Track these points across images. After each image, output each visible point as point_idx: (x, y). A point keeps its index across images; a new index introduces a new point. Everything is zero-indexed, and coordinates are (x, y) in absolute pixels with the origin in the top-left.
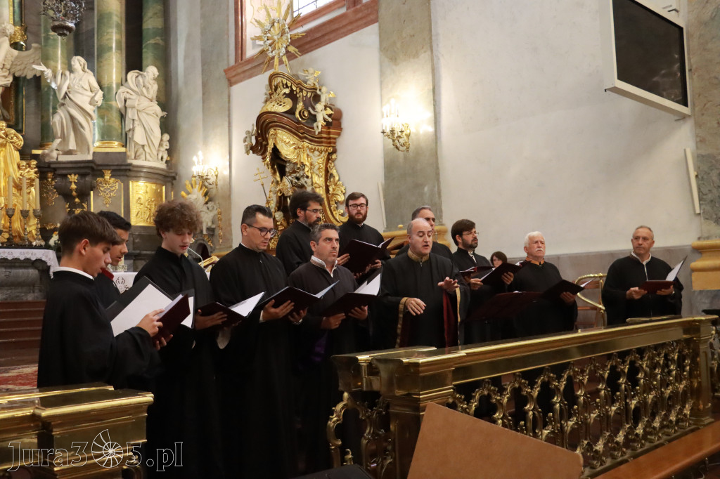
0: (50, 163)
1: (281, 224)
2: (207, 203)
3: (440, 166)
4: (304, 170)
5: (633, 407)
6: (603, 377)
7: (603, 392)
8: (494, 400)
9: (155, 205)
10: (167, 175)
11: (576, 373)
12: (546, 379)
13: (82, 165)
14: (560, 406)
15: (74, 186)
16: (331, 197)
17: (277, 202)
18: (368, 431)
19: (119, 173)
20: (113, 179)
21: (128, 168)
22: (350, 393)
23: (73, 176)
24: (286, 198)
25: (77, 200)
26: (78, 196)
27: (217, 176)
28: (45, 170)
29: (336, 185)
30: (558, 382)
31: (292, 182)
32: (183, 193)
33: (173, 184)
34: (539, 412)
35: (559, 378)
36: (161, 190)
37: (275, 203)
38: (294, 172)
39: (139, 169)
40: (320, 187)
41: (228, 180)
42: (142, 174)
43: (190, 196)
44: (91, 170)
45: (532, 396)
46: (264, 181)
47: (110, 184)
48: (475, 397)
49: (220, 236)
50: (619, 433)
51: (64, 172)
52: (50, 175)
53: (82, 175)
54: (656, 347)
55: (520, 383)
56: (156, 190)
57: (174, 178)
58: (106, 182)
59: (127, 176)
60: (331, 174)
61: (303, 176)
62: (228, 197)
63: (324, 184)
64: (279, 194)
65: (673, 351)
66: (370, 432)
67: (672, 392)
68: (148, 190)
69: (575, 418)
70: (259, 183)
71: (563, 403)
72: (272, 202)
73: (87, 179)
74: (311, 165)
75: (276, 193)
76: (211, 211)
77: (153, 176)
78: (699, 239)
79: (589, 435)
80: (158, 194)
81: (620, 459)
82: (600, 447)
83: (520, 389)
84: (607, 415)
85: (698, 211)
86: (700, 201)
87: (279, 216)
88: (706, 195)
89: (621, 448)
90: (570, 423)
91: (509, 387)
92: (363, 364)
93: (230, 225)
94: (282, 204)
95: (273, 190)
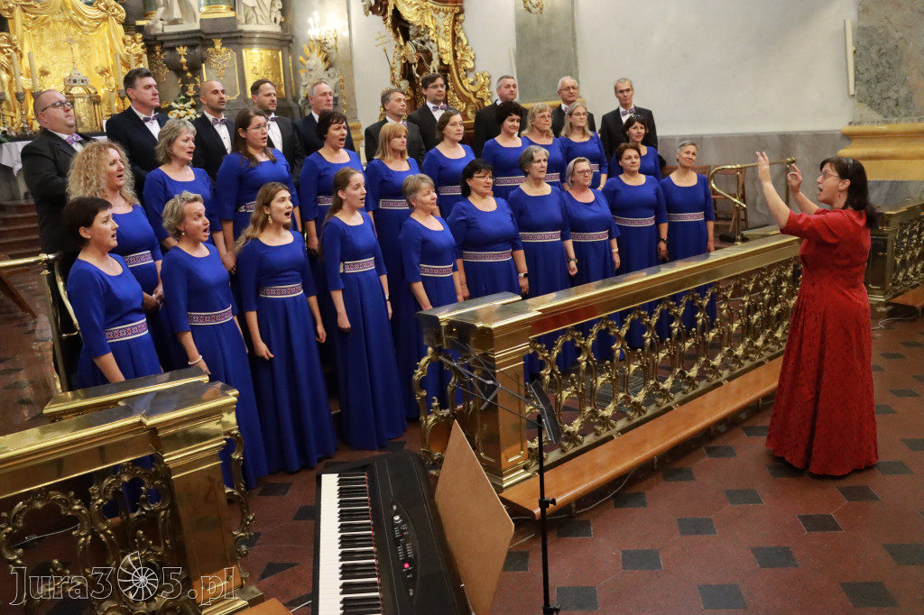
0: (156, 36)
2: (327, 69)
4: (428, 33)
5: (734, 329)
6: (702, 306)
8: (578, 345)
9: (272, 73)
10: (283, 38)
11: (672, 307)
12: (637, 317)
13: (190, 36)
14: (652, 340)
15: (183, 60)
16: (460, 64)
17: (401, 69)
18: (453, 380)
19: (230, 41)
20: (224, 49)
21: (239, 35)
22: (433, 348)
23: (181, 48)
24: (411, 65)
25: (189, 74)
26: (190, 70)
27: (336, 39)
28: (152, 43)
29: (464, 49)
30: (650, 318)
31: (416, 46)
32: (301, 58)
33: (289, 48)
34: (626, 349)
35: (651, 315)
36: (278, 56)
37: (399, 71)
38: (418, 35)
39: (251, 35)
40: (447, 52)
41: (348, 44)
42: (255, 41)
43: (308, 62)
44: (200, 40)
45: (620, 336)
46: (386, 45)
47: (221, 54)
48: (557, 344)
49: (345, 107)
50: (716, 356)
51: (171, 45)
52: (158, 48)
53: (191, 47)
54: (771, 267)
55: (607, 325)
56: (271, 58)
57: (291, 41)
58: (218, 53)
59: (240, 44)
60: (459, 38)
61: (428, 40)
62: (349, 62)
63: (451, 49)
64: (403, 62)
65: (786, 269)
66: (454, 381)
67: (781, 309)
68: (263, 57)
69: (667, 350)
70: (380, 49)
71: (654, 337)
72: (396, 69)
73: (197, 50)
74: (437, 27)
75: (400, 59)
76: (332, 78)
77: (267, 41)
78: (850, 123)
79: (683, 362)
80: (275, 62)
81: (714, 382)
82: (693, 373)
83: (607, 330)
84: (704, 342)
85: (852, 92)
86: (855, 80)
87: (404, 84)
88: (862, 74)
89: (717, 371)
90: (661, 355)
91: (595, 331)
92: (444, 324)
93: (353, 94)
94: (407, 72)
95: (396, 55)
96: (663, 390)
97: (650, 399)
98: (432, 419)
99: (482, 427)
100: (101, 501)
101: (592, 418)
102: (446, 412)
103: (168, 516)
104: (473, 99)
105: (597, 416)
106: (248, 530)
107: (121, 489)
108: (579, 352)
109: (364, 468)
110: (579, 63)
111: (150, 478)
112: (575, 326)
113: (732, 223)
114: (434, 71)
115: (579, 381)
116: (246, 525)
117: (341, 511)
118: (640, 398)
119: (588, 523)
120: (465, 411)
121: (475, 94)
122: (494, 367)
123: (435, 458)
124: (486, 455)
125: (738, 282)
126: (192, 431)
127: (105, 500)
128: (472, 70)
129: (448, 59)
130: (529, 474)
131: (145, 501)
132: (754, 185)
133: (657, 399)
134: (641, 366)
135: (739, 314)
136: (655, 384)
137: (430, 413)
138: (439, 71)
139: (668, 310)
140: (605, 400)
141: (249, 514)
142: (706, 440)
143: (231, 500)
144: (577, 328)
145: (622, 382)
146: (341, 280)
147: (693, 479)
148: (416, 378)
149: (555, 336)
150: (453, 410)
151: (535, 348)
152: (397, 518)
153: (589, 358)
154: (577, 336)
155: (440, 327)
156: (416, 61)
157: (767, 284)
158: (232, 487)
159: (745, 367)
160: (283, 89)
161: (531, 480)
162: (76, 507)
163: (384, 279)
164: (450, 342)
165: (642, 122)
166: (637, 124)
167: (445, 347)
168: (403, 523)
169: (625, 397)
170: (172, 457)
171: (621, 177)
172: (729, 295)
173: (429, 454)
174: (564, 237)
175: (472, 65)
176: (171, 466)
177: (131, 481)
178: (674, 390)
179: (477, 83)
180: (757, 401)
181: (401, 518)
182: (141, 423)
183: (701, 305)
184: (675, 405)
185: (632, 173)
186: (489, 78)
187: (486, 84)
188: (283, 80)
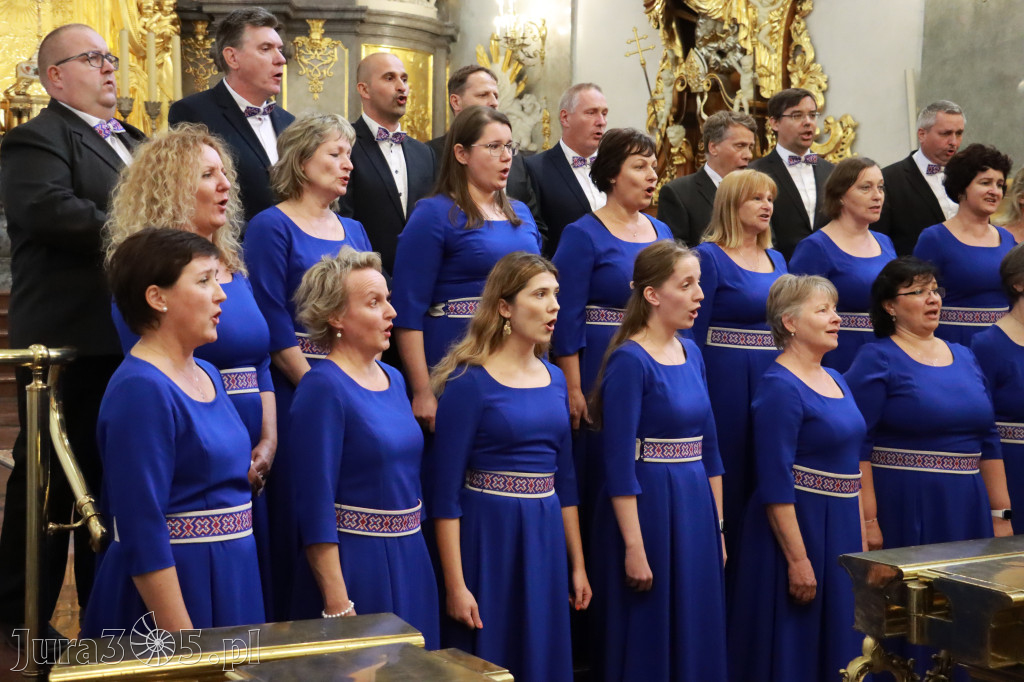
0: (201, 4)
1: (680, 152)
2: (520, 97)
4: (736, 35)
17: (673, 105)
19: (341, 27)
20: (327, 40)
21: (357, 16)
24: (695, 95)
27: (543, 39)
28: (192, 16)
29: (806, 70)
31: (708, 60)
33: (449, 52)
36: (426, 64)
37: (668, 107)
38: (715, 38)
39: (382, 20)
40: (772, 74)
41: (568, 48)
42: (387, 30)
46: (647, 55)
47: (320, 50)
52: (200, 27)
56: (416, 64)
57: (453, 39)
58: (314, 47)
59: (358, 34)
60: (798, 47)
61: (733, 49)
63: (780, 68)
64: (679, 88)
70: (635, 61)
72: (661, 102)
74: (755, 24)
75: (672, 83)
76: (529, 114)
80: (420, 75)
87: (676, 134)
92: (916, 586)
94: (684, 109)
95: (665, 75)
114: (742, 109)
129: (771, 87)
138: (751, 111)
146: (635, 477)
156: (707, 89)
160: (429, 129)
179: (827, 139)
186: (855, 128)
187: (847, 141)
188: (430, 111)
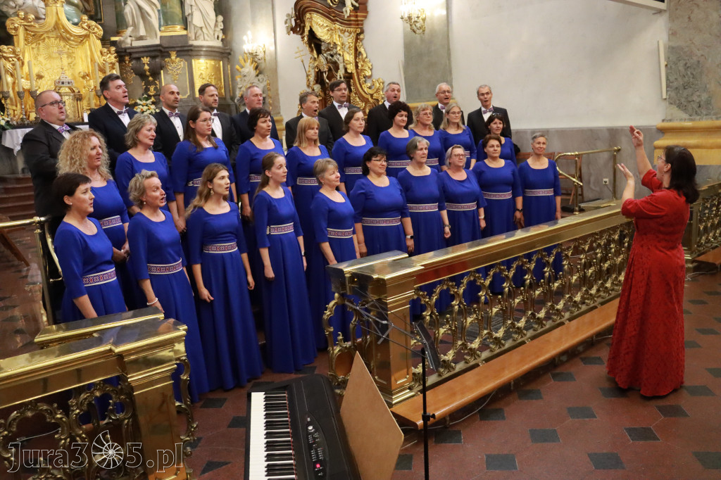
0: (126, 49)
2: (257, 76)
3: (451, 47)
4: (336, 48)
7: (547, 274)
8: (452, 293)
9: (215, 79)
10: (223, 51)
11: (526, 263)
13: (152, 49)
14: (509, 289)
15: (147, 67)
16: (361, 73)
17: (315, 77)
18: (354, 319)
19: (183, 53)
20: (178, 59)
21: (189, 48)
22: (339, 293)
23: (145, 58)
24: (323, 72)
25: (151, 78)
26: (151, 75)
27: (264, 52)
28: (123, 54)
29: (364, 61)
30: (508, 272)
31: (327, 59)
32: (237, 67)
33: (229, 59)
34: (490, 296)
35: (509, 269)
36: (219, 65)
37: (313, 77)
38: (329, 50)
39: (199, 49)
40: (351, 63)
41: (274, 56)
42: (202, 53)
43: (243, 69)
44: (160, 52)
45: (485, 286)
46: (303, 58)
47: (176, 63)
49: (271, 105)
50: (560, 301)
51: (137, 55)
52: (127, 58)
53: (153, 57)
54: (602, 232)
55: (475, 277)
56: (216, 65)
57: (230, 54)
58: (173, 62)
59: (190, 55)
60: (360, 52)
61: (336, 54)
62: (275, 71)
63: (354, 61)
64: (317, 70)
65: (614, 234)
68: (208, 66)
69: (521, 297)
70: (299, 60)
71: (512, 286)
72: (311, 76)
73: (157, 60)
74: (343, 44)
75: (314, 68)
76: (261, 82)
77: (211, 53)
78: (663, 121)
79: (534, 307)
80: (217, 69)
81: (559, 321)
82: (542, 314)
83: (475, 281)
84: (550, 290)
85: (664, 97)
86: (667, 87)
87: (317, 88)
88: (672, 82)
89: (560, 313)
90: (517, 301)
91: (465, 281)
92: (347, 275)
93: (278, 94)
94: (319, 78)
95: (311, 65)
96: (518, 328)
97: (507, 335)
98: (337, 349)
99: (376, 356)
100: (78, 411)
101: (463, 349)
102: (348, 344)
103: (130, 423)
104: (370, 99)
105: (466, 348)
106: (193, 435)
107: (93, 402)
108: (453, 298)
109: (284, 388)
110: (453, 72)
111: (117, 394)
112: (450, 278)
113: (571, 198)
114: (341, 78)
115: (452, 320)
116: (191, 431)
117: (266, 422)
118: (500, 334)
119: (459, 432)
120: (363, 343)
121: (372, 95)
122: (386, 309)
123: (340, 380)
124: (379, 378)
125: (577, 244)
126: (151, 357)
127: (81, 410)
128: (370, 77)
129: (351, 68)
130: (413, 394)
131: (112, 412)
132: (589, 168)
133: (513, 335)
134: (501, 309)
135: (578, 268)
136: (512, 323)
137: (336, 345)
139: (522, 265)
140: (473, 336)
141: (194, 422)
142: (551, 367)
143: (180, 411)
144: (452, 279)
145: (486, 321)
146: (267, 240)
147: (541, 398)
148: (325, 317)
149: (434, 285)
150: (354, 343)
151: (419, 295)
152: (310, 428)
153: (460, 303)
154: (452, 286)
155: (345, 277)
156: (326, 69)
157: (599, 246)
158: (180, 401)
159: (582, 310)
160: (223, 91)
161: (415, 398)
162: (59, 416)
163: (301, 239)
164: (352, 289)
165: (500, 119)
166: (496, 120)
167: (348, 293)
168: (315, 432)
169: (488, 333)
170: (134, 377)
171: (486, 161)
172: (570, 254)
173: (335, 377)
174: (441, 208)
175: (370, 74)
176: (133, 384)
177: (102, 396)
178: (527, 328)
179: (373, 88)
180: (591, 337)
181: (313, 428)
182: (110, 350)
183: (548, 262)
184: (527, 340)
185: (494, 159)
186: (383, 83)
187: (381, 88)
188: (223, 84)
